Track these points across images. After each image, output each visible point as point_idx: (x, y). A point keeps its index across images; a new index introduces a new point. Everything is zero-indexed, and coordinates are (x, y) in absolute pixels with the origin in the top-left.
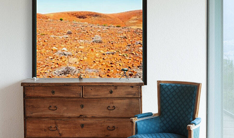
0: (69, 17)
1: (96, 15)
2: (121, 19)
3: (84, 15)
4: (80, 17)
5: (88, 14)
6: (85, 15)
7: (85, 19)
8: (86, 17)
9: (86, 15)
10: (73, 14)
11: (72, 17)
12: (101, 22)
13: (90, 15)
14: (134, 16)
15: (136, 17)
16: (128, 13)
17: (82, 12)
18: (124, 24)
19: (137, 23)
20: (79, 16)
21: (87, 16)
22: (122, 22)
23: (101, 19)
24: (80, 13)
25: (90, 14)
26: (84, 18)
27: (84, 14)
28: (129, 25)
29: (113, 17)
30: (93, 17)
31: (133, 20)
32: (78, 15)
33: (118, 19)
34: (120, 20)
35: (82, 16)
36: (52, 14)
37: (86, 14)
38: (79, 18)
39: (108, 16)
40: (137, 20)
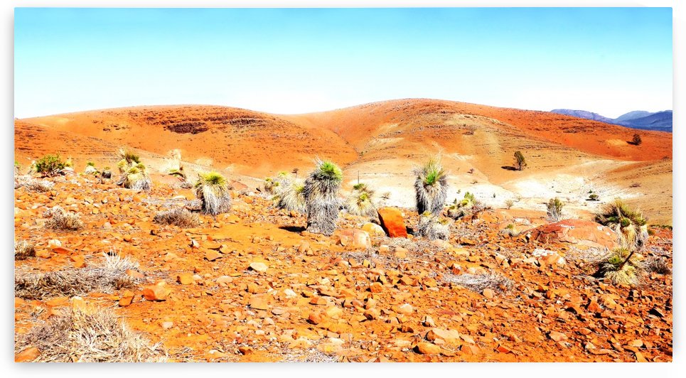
0: (136, 129)
1: (245, 120)
2: (338, 133)
3: (194, 120)
4: (179, 129)
5: (210, 116)
6: (202, 121)
7: (200, 135)
8: (203, 127)
9: (205, 120)
10: (151, 115)
11: (148, 128)
12: (265, 145)
13: (219, 119)
14: (386, 121)
15: (396, 125)
16: (363, 110)
17: (190, 108)
18: (352, 150)
19: (399, 146)
20: (176, 124)
21: (209, 123)
22: (343, 144)
23: (263, 133)
24: (180, 111)
25: (220, 116)
26: (195, 132)
27: (198, 117)
28: (374, 155)
29: (309, 126)
30: (231, 129)
31: (385, 137)
32: (172, 122)
33: (329, 134)
34: (335, 136)
35: (188, 122)
36: (63, 116)
37: (205, 116)
38: (178, 132)
39: (292, 121)
40: (397, 134)
